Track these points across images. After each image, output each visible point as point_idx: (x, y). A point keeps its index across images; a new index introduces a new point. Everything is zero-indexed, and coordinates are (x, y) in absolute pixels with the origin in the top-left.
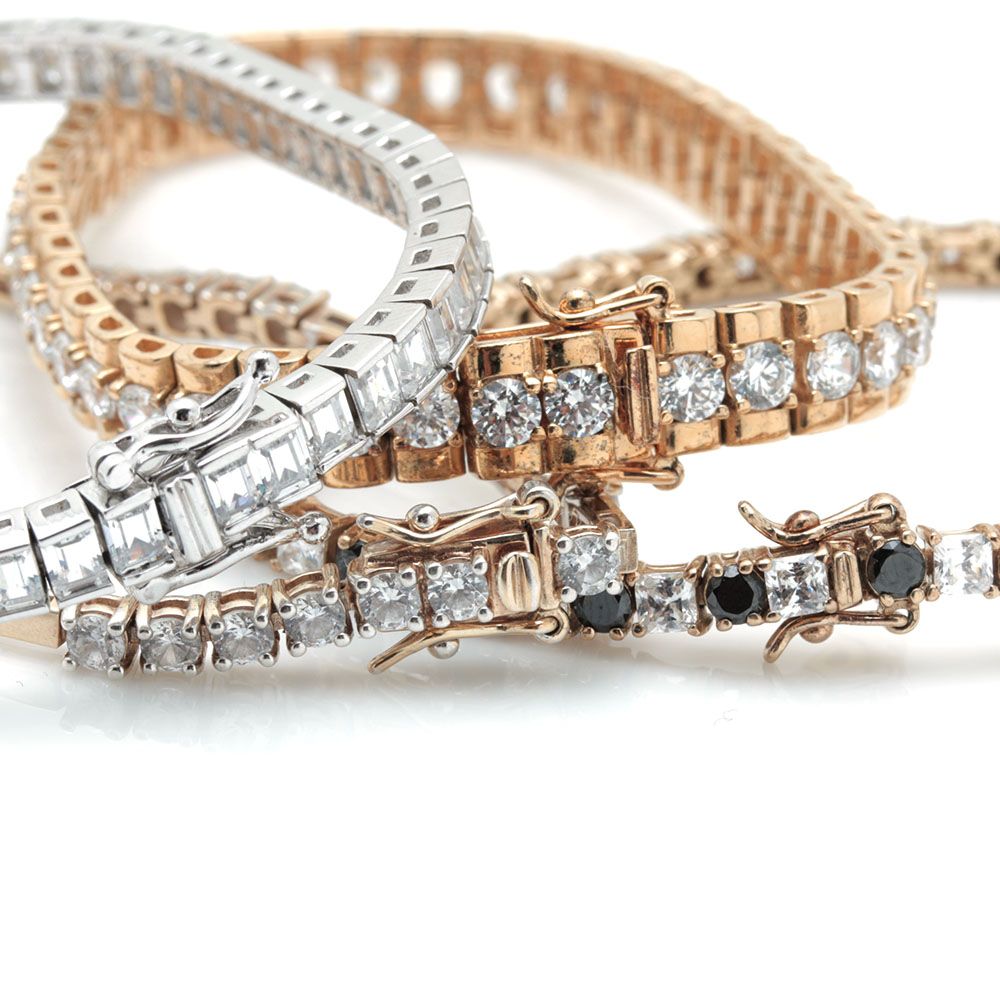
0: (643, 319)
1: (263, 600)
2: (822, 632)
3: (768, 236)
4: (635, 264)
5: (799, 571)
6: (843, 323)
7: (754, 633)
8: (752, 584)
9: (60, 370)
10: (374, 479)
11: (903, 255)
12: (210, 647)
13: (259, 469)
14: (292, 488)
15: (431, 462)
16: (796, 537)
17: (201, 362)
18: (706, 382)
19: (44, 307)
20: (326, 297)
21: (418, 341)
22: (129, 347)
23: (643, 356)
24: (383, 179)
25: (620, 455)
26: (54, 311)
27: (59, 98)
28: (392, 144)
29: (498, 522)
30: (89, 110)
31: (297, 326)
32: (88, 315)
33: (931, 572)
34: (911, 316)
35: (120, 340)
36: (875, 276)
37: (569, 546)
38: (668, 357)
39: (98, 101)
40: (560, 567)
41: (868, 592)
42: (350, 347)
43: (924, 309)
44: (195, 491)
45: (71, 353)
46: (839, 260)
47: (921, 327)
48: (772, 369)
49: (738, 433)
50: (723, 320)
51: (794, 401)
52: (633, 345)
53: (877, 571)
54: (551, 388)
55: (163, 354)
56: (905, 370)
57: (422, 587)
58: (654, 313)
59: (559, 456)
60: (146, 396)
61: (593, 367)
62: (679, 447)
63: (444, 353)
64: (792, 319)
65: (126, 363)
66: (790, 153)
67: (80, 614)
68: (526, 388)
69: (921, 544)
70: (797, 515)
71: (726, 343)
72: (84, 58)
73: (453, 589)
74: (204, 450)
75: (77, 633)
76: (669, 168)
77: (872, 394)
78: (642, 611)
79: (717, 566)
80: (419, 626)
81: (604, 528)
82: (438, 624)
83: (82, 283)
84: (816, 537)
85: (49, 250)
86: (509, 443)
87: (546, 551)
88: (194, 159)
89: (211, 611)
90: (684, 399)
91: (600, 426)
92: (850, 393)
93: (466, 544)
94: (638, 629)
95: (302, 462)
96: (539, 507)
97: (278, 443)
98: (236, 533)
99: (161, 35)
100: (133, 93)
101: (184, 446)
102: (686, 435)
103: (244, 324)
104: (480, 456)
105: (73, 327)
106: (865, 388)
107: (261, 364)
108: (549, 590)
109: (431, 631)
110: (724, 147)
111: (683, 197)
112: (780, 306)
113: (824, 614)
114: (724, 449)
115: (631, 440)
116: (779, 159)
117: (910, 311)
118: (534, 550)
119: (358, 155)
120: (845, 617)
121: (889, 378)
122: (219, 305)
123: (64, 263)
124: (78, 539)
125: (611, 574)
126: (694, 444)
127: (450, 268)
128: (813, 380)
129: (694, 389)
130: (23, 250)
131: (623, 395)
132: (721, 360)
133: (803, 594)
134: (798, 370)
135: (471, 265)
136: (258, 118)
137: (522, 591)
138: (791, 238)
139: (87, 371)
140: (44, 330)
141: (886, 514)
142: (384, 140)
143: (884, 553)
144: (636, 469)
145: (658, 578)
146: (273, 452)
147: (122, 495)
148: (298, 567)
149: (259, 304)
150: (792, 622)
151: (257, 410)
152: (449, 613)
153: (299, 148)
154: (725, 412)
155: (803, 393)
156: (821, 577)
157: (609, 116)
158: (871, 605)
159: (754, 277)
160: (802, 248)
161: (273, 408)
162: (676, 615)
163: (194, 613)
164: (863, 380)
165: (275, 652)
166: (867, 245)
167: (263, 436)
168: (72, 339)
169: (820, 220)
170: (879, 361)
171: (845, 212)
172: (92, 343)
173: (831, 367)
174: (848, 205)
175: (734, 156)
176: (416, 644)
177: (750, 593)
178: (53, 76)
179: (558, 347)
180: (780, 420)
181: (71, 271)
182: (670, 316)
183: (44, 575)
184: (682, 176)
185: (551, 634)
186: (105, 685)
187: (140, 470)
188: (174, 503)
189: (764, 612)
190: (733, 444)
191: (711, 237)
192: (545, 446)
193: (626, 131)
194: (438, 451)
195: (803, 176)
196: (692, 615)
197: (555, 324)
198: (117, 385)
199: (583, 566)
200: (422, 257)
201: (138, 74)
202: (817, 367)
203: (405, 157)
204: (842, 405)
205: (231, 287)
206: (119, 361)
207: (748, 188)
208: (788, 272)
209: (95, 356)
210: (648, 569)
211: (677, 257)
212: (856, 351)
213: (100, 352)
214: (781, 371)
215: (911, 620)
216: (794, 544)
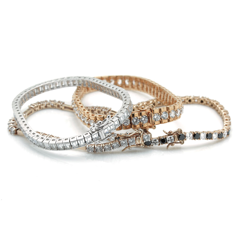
0: (151, 110)
1: (110, 144)
2: (173, 145)
3: (162, 99)
4: (146, 103)
5: (170, 138)
6: (173, 109)
7: (165, 145)
8: (165, 139)
9: (82, 118)
10: (120, 130)
11: (179, 101)
12: (103, 149)
13: (109, 128)
14: (113, 131)
15: (127, 127)
16: (170, 134)
17: (100, 117)
18: (158, 116)
19: (79, 111)
20: (111, 108)
21: (126, 113)
22: (91, 115)
23: (151, 114)
24: (118, 95)
25: (149, 125)
26: (80, 112)
27: (76, 86)
28: (119, 90)
29: (136, 134)
30: (79, 87)
31: (108, 112)
32: (85, 112)
33: (185, 137)
34: (181, 108)
35: (89, 115)
36: (177, 103)
37: (144, 136)
38: (154, 114)
39: (81, 86)
40: (143, 138)
41: (178, 140)
42: (118, 114)
43: (182, 107)
44: (102, 131)
45: (83, 116)
46: (171, 102)
47: (182, 109)
48: (166, 115)
49: (162, 122)
50: (160, 109)
51: (168, 118)
52: (150, 113)
53: (179, 137)
54: (141, 118)
55: (95, 116)
56: (180, 114)
57: (128, 141)
58: (152, 109)
59: (141, 126)
60: (93, 121)
61: (145, 115)
62: (155, 124)
63: (128, 114)
64: (168, 109)
65: (90, 117)
66: (164, 89)
67: (88, 146)
68: (138, 118)
69: (184, 134)
70: (170, 131)
71: (160, 112)
72: (79, 81)
73: (124, 143)
74: (103, 127)
75: (88, 148)
76: (149, 91)
77: (177, 117)
78: (152, 143)
79: (161, 138)
80: (128, 146)
81: (148, 134)
82: (130, 146)
83: (83, 108)
84: (172, 134)
85: (79, 104)
86: (136, 124)
87: (142, 137)
88: (90, 92)
89: (104, 145)
90: (156, 119)
91: (146, 122)
92: (175, 117)
93: (132, 136)
94: (152, 145)
95: (114, 128)
96: (141, 132)
97: (111, 126)
98: (107, 136)
99: (89, 78)
100: (85, 85)
101: (100, 126)
102: (156, 123)
103: (101, 112)
104: (133, 126)
105: (83, 113)
106: (176, 116)
107: (109, 117)
108: (142, 141)
109: (129, 146)
110: (156, 88)
111: (151, 95)
112: (166, 107)
113: (174, 143)
114: (160, 124)
115: (150, 123)
116: (163, 90)
117: (181, 107)
118: (140, 136)
119: (115, 92)
120: (176, 143)
121: (179, 115)
122: (98, 110)
123: (81, 106)
124: (89, 137)
125: (149, 139)
126: (157, 124)
127: (129, 105)
128: (170, 116)
129: (157, 117)
130: (75, 104)
131: (149, 119)
132: (160, 114)
133: (171, 140)
134: (169, 115)
135: (130, 104)
136: (102, 88)
137: (139, 141)
138: (165, 99)
139: (85, 119)
140: (79, 114)
141: (180, 131)
142: (118, 90)
143: (180, 135)
144: (150, 127)
145: (154, 139)
146: (111, 127)
147: (94, 132)
148: (112, 140)
149: (103, 110)
150: (170, 144)
151: (108, 122)
152: (131, 144)
153: (107, 91)
154: (161, 120)
155: (169, 117)
156: (173, 138)
157: (141, 85)
158: (179, 141)
159: (160, 104)
160: (166, 100)
161: (110, 121)
162: (156, 143)
163: (102, 146)
164: (176, 115)
165: (111, 150)
166: (175, 100)
167: (109, 125)
168: (83, 115)
169: (169, 97)
170: (178, 113)
171: (172, 96)
172: (86, 115)
173: (172, 114)
174: (172, 95)
175: (157, 90)
176: (127, 148)
177: (165, 141)
178: (75, 83)
179: (141, 113)
180: (167, 121)
181: (82, 107)
182: (154, 109)
183: (85, 142)
184: (150, 92)
185: (142, 146)
186: (92, 154)
187: (96, 129)
188: (100, 133)
189: (167, 143)
190: (161, 124)
191: (154, 99)
192: (140, 125)
193: (143, 87)
194: (128, 126)
195: (166, 92)
196: (158, 144)
197: (141, 111)
198: (89, 120)
199: (146, 138)
200: (125, 103)
201: (86, 82)
202: (171, 114)
203: (121, 92)
204: (174, 119)
205: (99, 108)
206: (89, 117)
207: (159, 94)
208: (165, 103)
209: (86, 117)
210: (153, 138)
211: (151, 102)
212: (175, 112)
213: (87, 116)
214: (167, 115)
215: (183, 143)
216: (170, 135)
